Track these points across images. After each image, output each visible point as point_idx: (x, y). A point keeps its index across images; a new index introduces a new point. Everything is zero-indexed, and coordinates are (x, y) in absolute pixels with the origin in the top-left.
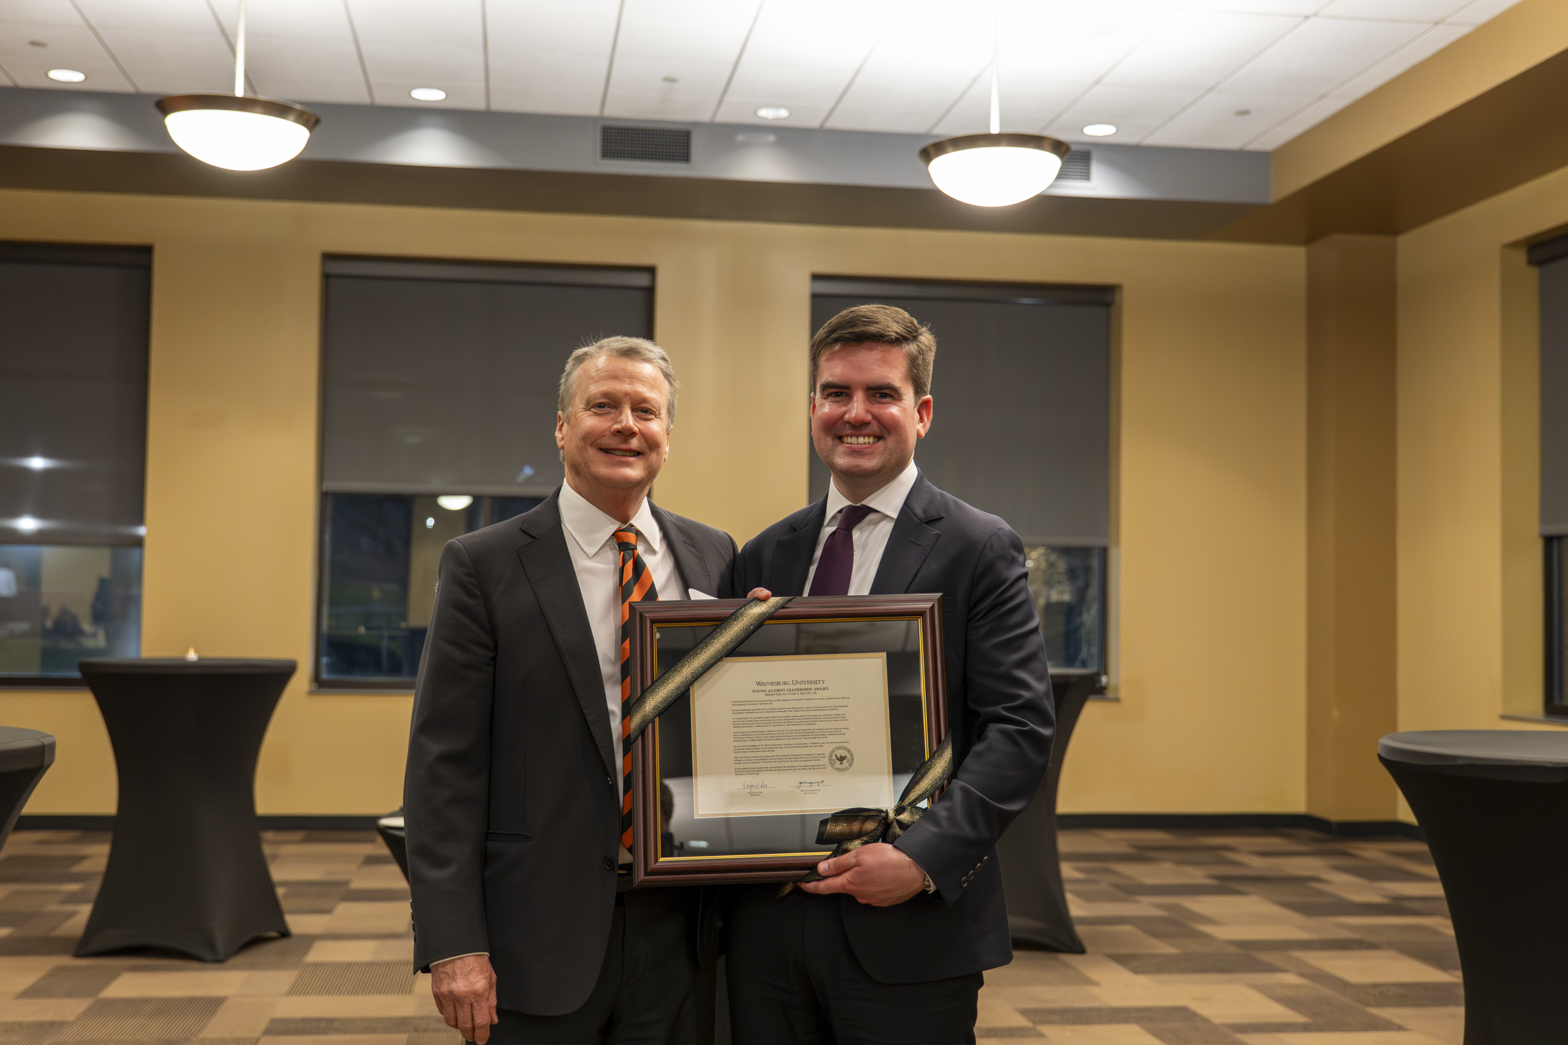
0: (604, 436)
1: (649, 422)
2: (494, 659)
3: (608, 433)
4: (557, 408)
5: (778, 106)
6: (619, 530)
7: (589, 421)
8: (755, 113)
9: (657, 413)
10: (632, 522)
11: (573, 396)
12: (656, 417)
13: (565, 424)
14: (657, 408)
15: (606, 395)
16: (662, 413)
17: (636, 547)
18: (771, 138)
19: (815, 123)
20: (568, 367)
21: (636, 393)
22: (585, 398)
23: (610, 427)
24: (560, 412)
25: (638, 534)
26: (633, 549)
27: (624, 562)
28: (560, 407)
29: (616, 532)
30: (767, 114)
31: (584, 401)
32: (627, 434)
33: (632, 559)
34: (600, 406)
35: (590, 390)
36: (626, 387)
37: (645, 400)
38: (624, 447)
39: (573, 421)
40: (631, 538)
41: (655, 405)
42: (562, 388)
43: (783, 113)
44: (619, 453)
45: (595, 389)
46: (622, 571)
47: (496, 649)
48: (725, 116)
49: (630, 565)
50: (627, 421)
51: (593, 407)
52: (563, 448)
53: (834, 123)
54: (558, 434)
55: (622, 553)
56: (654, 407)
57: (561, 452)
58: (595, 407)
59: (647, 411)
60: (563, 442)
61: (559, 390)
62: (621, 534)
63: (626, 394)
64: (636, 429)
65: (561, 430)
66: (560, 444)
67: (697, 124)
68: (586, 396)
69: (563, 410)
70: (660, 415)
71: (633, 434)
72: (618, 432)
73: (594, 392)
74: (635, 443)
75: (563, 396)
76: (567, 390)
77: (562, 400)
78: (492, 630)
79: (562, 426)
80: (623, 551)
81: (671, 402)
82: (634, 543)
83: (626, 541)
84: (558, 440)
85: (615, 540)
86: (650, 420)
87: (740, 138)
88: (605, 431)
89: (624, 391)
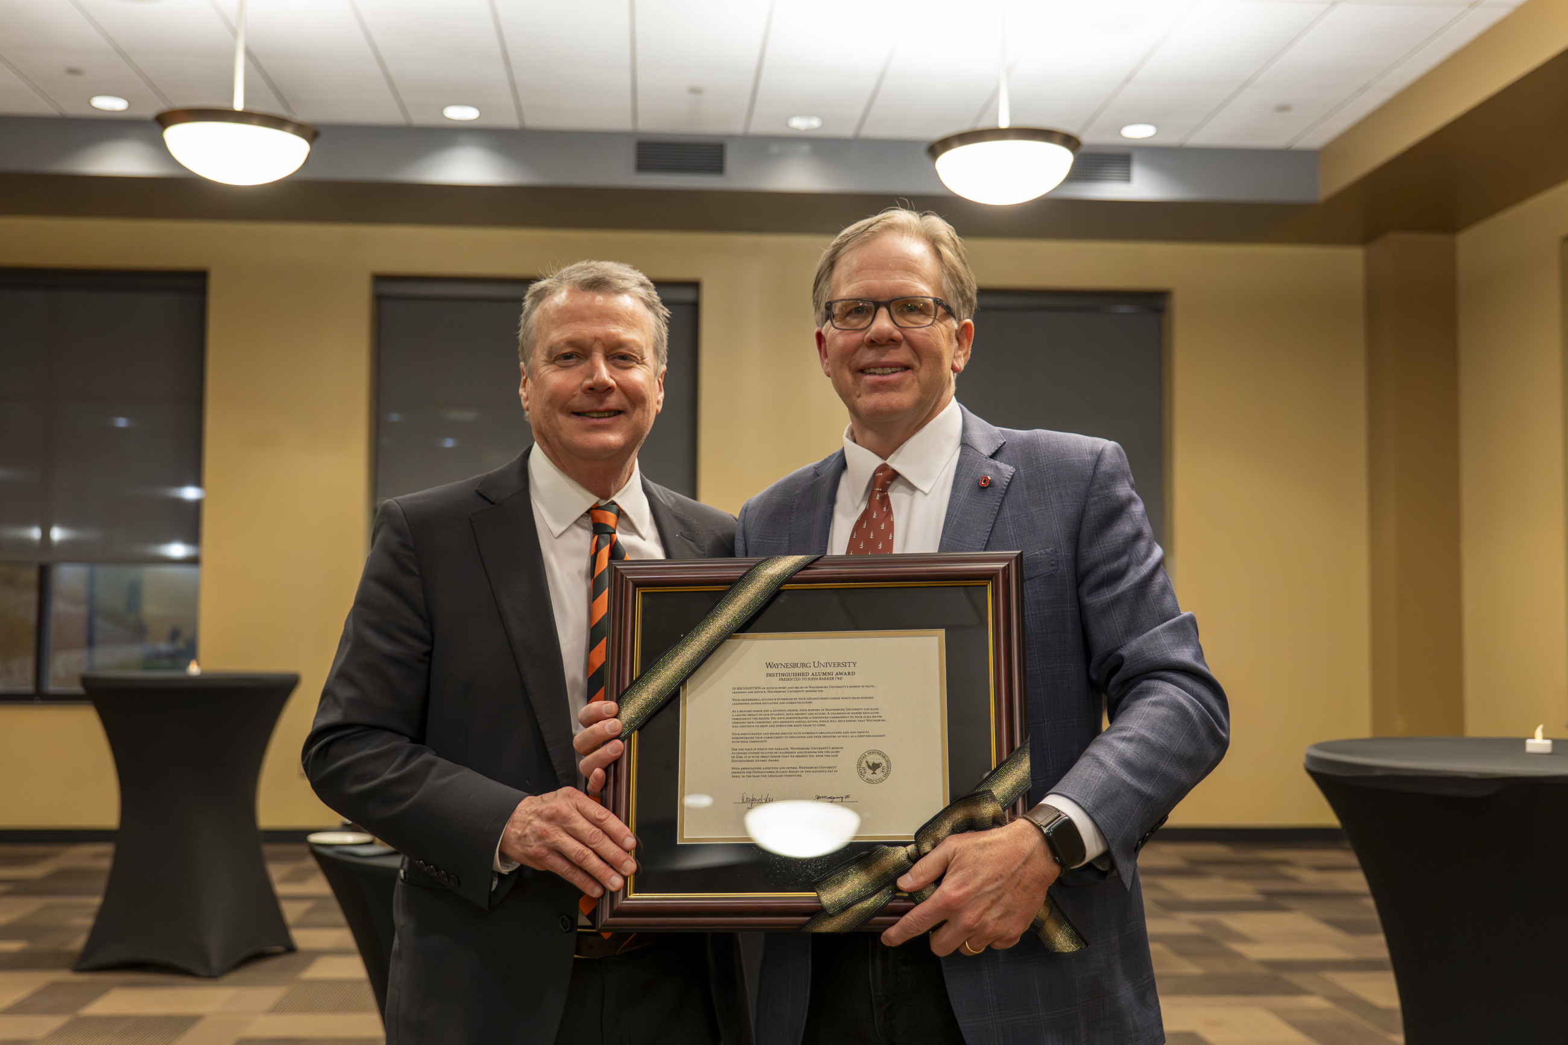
0: (575, 396)
1: (628, 371)
2: (429, 654)
3: (579, 392)
4: (518, 358)
5: (809, 115)
6: (596, 507)
7: (556, 378)
8: (787, 124)
9: (639, 358)
10: (615, 499)
11: (533, 344)
12: (638, 363)
13: (529, 380)
14: (639, 352)
15: (570, 343)
16: (645, 357)
17: (615, 530)
18: (805, 148)
19: (848, 132)
20: (527, 304)
21: (610, 336)
22: (546, 348)
23: (581, 384)
24: (522, 363)
25: (621, 514)
26: (610, 534)
27: (597, 548)
28: (521, 358)
29: (591, 509)
30: (799, 124)
31: (545, 352)
32: (601, 391)
33: (609, 545)
34: (567, 357)
35: (551, 337)
36: (598, 330)
37: (621, 344)
38: (602, 408)
39: (536, 377)
40: (610, 518)
41: (635, 349)
42: (521, 332)
43: (815, 123)
44: (595, 415)
45: (558, 336)
46: (594, 559)
47: (432, 644)
48: (759, 126)
49: (605, 552)
50: (600, 374)
51: (556, 359)
52: (528, 409)
53: (868, 132)
54: (521, 391)
55: (596, 537)
56: (633, 351)
57: (527, 413)
58: (560, 358)
59: (624, 357)
60: (528, 403)
61: (519, 334)
62: (598, 513)
63: (596, 339)
64: (612, 382)
65: (524, 386)
66: (525, 404)
67: (732, 137)
68: (546, 345)
69: (525, 360)
70: (642, 358)
71: (609, 390)
72: (591, 388)
73: (557, 339)
74: (613, 401)
75: (522, 343)
76: (526, 337)
77: (523, 349)
78: (429, 619)
79: (525, 381)
80: (598, 534)
81: (659, 339)
82: (613, 526)
83: (602, 521)
84: (522, 399)
85: (590, 518)
86: (630, 368)
87: (775, 149)
88: (575, 390)
89: (593, 336)
